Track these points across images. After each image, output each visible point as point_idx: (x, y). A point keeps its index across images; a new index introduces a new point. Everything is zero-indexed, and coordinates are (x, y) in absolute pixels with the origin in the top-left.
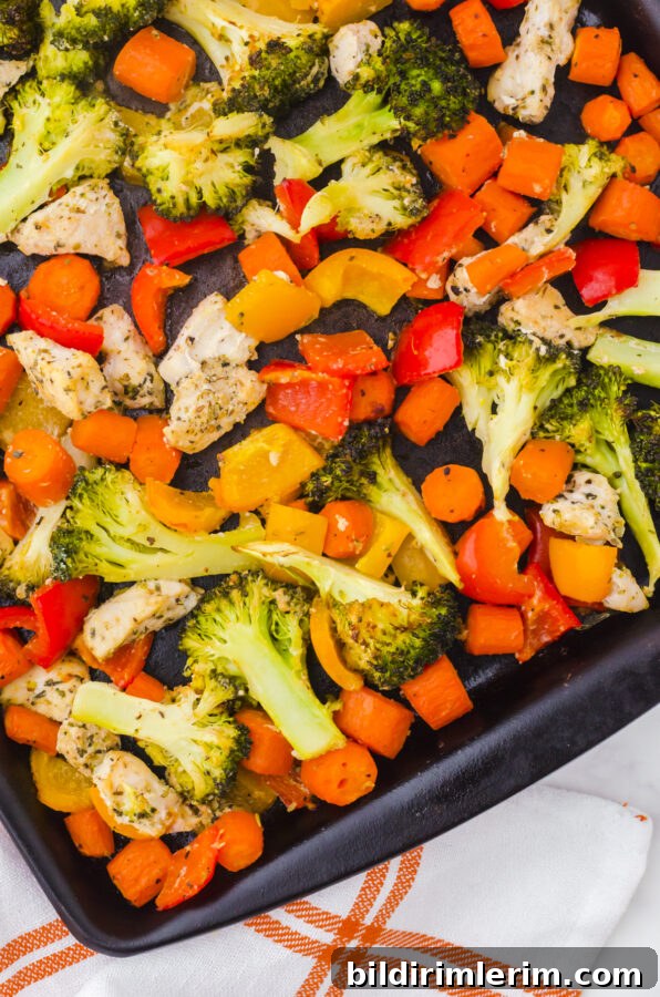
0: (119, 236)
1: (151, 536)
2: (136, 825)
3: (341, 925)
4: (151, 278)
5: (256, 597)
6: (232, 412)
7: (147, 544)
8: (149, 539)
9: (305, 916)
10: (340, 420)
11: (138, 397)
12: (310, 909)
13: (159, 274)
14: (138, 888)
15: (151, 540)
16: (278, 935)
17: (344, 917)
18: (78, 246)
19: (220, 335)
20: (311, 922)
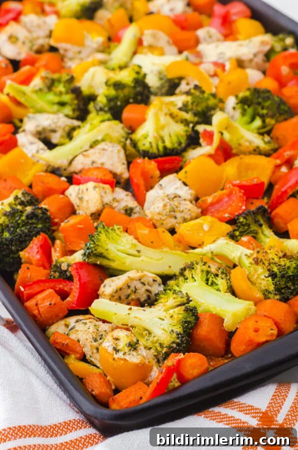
0: (123, 164)
1: (138, 249)
2: (127, 357)
3: (261, 415)
4: (140, 164)
5: (199, 271)
6: (182, 211)
7: (136, 253)
8: (137, 251)
9: (237, 408)
10: (240, 205)
11: (133, 214)
12: (240, 404)
13: (144, 162)
14: (128, 400)
15: (139, 252)
16: (220, 418)
17: (264, 410)
18: (102, 164)
19: (175, 186)
20: (241, 411)
